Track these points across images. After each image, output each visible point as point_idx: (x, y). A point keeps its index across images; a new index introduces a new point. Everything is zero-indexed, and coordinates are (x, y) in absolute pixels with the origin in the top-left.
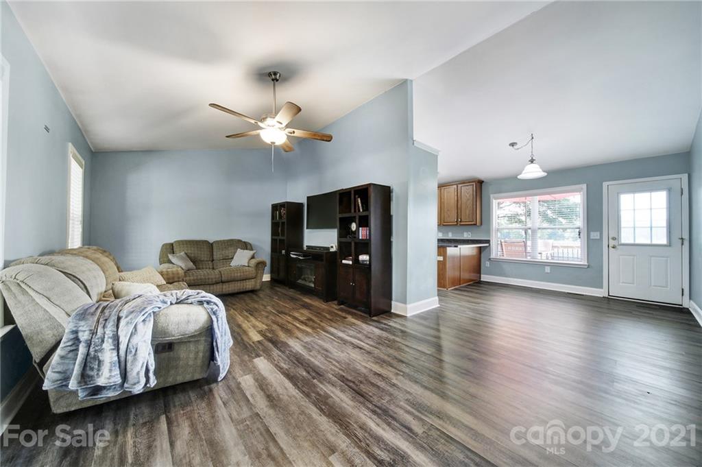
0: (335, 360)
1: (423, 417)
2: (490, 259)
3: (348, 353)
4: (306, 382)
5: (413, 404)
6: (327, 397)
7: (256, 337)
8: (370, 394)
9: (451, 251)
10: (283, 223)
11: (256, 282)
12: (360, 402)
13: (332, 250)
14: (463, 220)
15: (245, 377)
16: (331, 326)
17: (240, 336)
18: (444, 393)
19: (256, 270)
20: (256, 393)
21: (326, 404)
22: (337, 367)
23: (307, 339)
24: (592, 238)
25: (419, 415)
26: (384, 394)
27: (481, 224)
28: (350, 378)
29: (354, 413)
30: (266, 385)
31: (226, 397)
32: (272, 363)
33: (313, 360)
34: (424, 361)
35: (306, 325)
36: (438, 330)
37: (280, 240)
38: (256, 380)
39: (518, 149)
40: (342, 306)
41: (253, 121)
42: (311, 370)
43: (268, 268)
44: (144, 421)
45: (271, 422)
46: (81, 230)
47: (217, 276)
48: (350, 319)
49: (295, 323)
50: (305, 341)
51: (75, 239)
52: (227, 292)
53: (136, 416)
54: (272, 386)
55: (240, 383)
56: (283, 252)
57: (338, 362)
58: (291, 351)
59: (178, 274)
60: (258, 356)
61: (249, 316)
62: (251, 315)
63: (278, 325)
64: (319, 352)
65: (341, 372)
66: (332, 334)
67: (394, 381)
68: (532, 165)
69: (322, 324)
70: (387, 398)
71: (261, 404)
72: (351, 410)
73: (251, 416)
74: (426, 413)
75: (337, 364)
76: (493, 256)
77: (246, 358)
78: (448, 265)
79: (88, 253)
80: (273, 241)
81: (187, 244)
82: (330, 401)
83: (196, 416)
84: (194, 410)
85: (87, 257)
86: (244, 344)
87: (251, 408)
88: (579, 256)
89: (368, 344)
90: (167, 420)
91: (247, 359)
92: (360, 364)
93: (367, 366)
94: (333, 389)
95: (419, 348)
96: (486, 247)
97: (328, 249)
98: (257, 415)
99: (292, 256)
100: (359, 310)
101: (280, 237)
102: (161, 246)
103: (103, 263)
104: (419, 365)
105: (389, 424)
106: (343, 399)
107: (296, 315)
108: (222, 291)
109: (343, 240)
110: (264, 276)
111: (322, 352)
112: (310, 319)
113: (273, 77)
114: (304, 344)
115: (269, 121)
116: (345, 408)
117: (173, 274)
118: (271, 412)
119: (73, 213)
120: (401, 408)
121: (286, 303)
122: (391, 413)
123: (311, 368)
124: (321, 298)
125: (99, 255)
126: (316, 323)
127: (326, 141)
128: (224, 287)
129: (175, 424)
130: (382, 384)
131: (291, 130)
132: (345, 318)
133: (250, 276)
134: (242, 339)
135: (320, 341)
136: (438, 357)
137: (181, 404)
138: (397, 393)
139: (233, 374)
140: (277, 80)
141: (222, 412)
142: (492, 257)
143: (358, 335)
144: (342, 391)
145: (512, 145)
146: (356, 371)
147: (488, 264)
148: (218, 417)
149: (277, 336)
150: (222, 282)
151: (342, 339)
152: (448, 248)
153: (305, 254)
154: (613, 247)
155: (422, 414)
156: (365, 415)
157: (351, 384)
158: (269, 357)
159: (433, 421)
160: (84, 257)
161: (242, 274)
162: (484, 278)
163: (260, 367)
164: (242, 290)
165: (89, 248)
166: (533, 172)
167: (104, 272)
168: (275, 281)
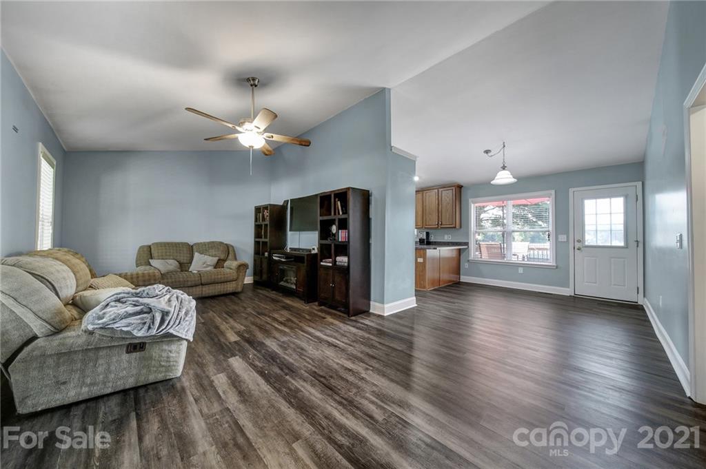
0: (309, 357)
1: (386, 406)
2: (468, 261)
3: (322, 351)
4: (279, 379)
5: (378, 395)
6: (297, 390)
7: (233, 338)
8: (339, 387)
9: (431, 252)
10: (266, 225)
11: (237, 285)
12: (329, 395)
13: (313, 252)
14: (443, 223)
15: (218, 375)
16: (309, 326)
17: (217, 337)
18: (408, 384)
19: (237, 272)
20: (228, 390)
21: (295, 397)
22: (310, 364)
23: (285, 339)
24: (560, 240)
25: (382, 404)
26: (352, 387)
27: (461, 227)
28: (321, 374)
29: (321, 404)
30: (239, 382)
31: (198, 394)
32: (247, 362)
33: (286, 357)
34: (393, 357)
35: (285, 325)
36: (412, 328)
37: (263, 242)
38: (230, 378)
39: (492, 156)
40: (323, 307)
41: (231, 126)
42: (284, 367)
43: (250, 270)
44: (114, 418)
45: (241, 415)
46: (51, 231)
47: (197, 279)
48: (329, 319)
49: (273, 324)
50: (282, 340)
51: (45, 240)
52: (207, 295)
53: (106, 414)
54: (244, 383)
55: (213, 381)
56: (266, 254)
57: (312, 360)
58: (267, 351)
59: (154, 276)
60: (233, 355)
61: (228, 317)
62: (231, 317)
63: (257, 326)
64: (294, 350)
65: (314, 369)
66: (310, 334)
67: (363, 375)
68: (504, 171)
69: (301, 324)
70: (354, 390)
71: (232, 400)
72: (318, 402)
73: (221, 411)
74: (388, 403)
75: (311, 362)
76: (472, 257)
77: (221, 357)
78: (428, 266)
79: (59, 255)
80: (257, 243)
81: (165, 246)
82: (299, 395)
83: (167, 412)
84: (164, 407)
85: (57, 259)
86: (220, 345)
87: (222, 404)
88: (549, 257)
89: (343, 342)
90: (136, 417)
91: (223, 358)
92: (333, 360)
93: (339, 362)
94: (305, 384)
95: (391, 345)
96: (466, 249)
97: (310, 251)
98: (228, 409)
99: (274, 258)
100: (340, 311)
101: (263, 240)
102: (138, 247)
103: (74, 265)
104: (389, 360)
105: (353, 414)
106: (312, 393)
107: (276, 316)
108: (202, 294)
109: (324, 242)
110: (246, 278)
111: (298, 350)
112: (289, 320)
113: (252, 82)
114: (280, 343)
115: (247, 126)
116: (313, 401)
117: (149, 276)
118: (241, 406)
119: (42, 214)
120: (367, 399)
121: (267, 305)
122: (355, 403)
123: (285, 365)
124: (302, 300)
125: (69, 257)
126: (295, 323)
127: (305, 145)
128: (204, 289)
129: (145, 420)
130: (351, 378)
131: (270, 134)
132: (324, 318)
133: (231, 278)
134: (219, 340)
135: (296, 340)
136: (408, 352)
137: (152, 402)
138: (364, 386)
139: (207, 373)
140: (256, 86)
141: (193, 408)
142: (470, 259)
143: (334, 334)
144: (313, 385)
145: (487, 152)
146: (328, 367)
147: (466, 266)
148: (189, 412)
149: (255, 336)
150: (202, 284)
151: (318, 338)
152: (428, 250)
153: (288, 256)
154: (578, 249)
155: (385, 403)
156: (332, 406)
157: (322, 379)
158: (245, 356)
159: (394, 409)
160: (53, 258)
161: (222, 276)
162: (464, 279)
163: (234, 366)
164: (222, 293)
165: (59, 250)
166: (504, 178)
167: (74, 274)
168: (257, 284)
